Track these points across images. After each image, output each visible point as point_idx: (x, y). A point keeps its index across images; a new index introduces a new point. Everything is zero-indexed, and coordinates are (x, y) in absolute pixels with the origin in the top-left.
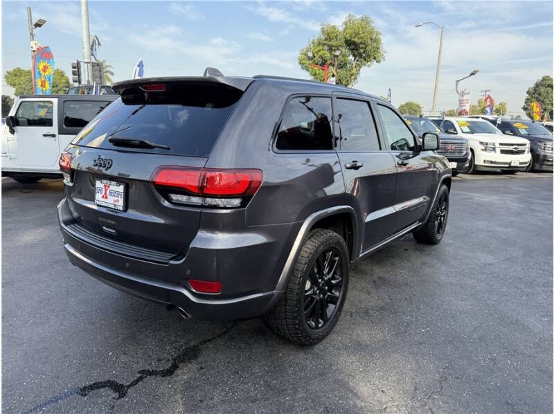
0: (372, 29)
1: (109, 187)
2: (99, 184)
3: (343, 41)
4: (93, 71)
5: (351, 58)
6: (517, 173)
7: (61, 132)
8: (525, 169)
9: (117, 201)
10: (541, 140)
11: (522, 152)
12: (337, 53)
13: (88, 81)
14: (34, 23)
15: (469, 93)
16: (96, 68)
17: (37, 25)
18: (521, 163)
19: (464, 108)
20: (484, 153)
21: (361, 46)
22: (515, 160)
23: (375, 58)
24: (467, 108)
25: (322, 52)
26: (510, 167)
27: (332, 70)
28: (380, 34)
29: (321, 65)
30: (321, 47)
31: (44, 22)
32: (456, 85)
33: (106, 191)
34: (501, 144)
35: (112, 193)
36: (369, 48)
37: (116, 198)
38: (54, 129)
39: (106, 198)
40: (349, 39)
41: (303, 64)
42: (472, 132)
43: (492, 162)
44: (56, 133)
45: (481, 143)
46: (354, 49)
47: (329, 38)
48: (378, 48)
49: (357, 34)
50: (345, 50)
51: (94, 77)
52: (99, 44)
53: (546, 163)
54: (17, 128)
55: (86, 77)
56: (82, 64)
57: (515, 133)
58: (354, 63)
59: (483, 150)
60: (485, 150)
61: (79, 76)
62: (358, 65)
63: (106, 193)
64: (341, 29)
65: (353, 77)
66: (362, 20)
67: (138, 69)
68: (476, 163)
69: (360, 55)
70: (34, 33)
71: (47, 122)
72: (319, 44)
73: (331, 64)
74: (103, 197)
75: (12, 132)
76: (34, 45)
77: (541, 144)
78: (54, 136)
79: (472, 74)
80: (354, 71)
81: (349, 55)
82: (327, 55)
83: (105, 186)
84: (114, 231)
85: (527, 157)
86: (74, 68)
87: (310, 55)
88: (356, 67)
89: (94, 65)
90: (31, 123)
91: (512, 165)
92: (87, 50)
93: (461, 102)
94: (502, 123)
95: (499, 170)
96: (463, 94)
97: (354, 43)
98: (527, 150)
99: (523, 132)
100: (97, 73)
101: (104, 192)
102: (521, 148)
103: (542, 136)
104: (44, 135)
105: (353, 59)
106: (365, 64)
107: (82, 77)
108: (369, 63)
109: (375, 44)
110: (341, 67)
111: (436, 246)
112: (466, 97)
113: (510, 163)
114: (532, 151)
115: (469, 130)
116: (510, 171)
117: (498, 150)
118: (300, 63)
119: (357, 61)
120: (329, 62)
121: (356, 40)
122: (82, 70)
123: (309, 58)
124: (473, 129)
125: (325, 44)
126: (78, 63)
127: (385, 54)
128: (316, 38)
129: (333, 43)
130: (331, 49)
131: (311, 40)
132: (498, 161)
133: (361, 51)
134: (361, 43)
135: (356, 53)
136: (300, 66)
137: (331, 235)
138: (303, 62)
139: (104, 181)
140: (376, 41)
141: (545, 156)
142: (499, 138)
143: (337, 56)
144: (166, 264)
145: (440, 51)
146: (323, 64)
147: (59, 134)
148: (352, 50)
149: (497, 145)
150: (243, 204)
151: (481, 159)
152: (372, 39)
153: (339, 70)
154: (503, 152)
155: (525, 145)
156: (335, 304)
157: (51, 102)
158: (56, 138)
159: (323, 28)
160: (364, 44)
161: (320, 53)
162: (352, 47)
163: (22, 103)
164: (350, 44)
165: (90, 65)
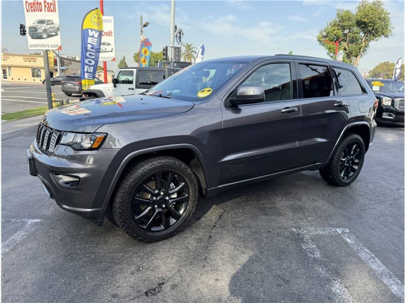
0: (382, 10)
3: (354, 21)
4: (175, 52)
5: (362, 34)
7: (137, 87)
12: (346, 31)
13: (172, 59)
14: (143, 25)
16: (177, 50)
17: (145, 26)
21: (370, 24)
23: (383, 34)
25: (336, 31)
27: (344, 44)
28: (389, 14)
30: (335, 28)
31: (148, 24)
36: (376, 26)
38: (133, 86)
40: (360, 20)
44: (134, 88)
46: (364, 27)
47: (343, 22)
48: (386, 26)
49: (366, 16)
50: (356, 29)
51: (175, 56)
54: (118, 85)
56: (169, 48)
58: (364, 38)
61: (166, 55)
64: (354, 12)
65: (362, 50)
66: (374, 4)
67: (201, 50)
69: (370, 32)
70: (143, 30)
71: (130, 82)
72: (335, 25)
75: (115, 86)
76: (142, 38)
78: (133, 89)
80: (363, 45)
81: (359, 33)
82: (340, 33)
86: (164, 50)
87: (325, 34)
88: (365, 42)
89: (175, 48)
90: (124, 82)
97: (364, 23)
100: (177, 53)
104: (129, 89)
105: (364, 35)
106: (373, 39)
107: (168, 56)
108: (377, 38)
109: (383, 23)
110: (352, 41)
118: (319, 40)
119: (367, 36)
121: (366, 20)
122: (168, 52)
123: (326, 37)
125: (339, 25)
126: (167, 47)
127: (392, 30)
128: (332, 21)
129: (346, 24)
130: (343, 29)
131: (329, 22)
133: (370, 28)
134: (370, 22)
135: (366, 30)
136: (318, 43)
138: (320, 40)
140: (385, 19)
143: (346, 34)
146: (337, 40)
148: (362, 28)
152: (380, 18)
153: (350, 45)
157: (133, 71)
158: (135, 90)
159: (338, 13)
160: (373, 23)
161: (334, 32)
162: (363, 26)
163: (120, 72)
164: (360, 24)
165: (173, 49)
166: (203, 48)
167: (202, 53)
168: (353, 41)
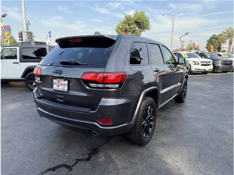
0: (146, 16)
1: (60, 82)
2: (55, 81)
3: (134, 21)
4: (28, 35)
5: (137, 28)
6: (208, 73)
8: (211, 72)
9: (64, 88)
10: (216, 60)
11: (210, 65)
12: (132, 26)
13: (26, 40)
15: (185, 42)
16: (30, 34)
17: (3, 16)
18: (209, 69)
19: (184, 48)
20: (195, 66)
21: (141, 23)
22: (207, 68)
23: (147, 28)
24: (185, 48)
25: (125, 26)
26: (205, 71)
27: (130, 33)
28: (149, 18)
29: (125, 31)
30: (125, 24)
31: (7, 15)
32: (180, 39)
33: (59, 84)
34: (201, 62)
35: (61, 85)
36: (145, 24)
37: (64, 87)
38: (18, 60)
39: (59, 86)
40: (136, 20)
41: (117, 31)
42: (189, 57)
43: (198, 69)
44: (19, 62)
45: (193, 62)
47: (128, 20)
48: (148, 24)
49: (139, 18)
50: (135, 25)
51: (28, 38)
52: (30, 24)
53: (219, 69)
55: (25, 38)
56: (23, 32)
57: (206, 57)
58: (139, 30)
59: (194, 64)
60: (195, 64)
61: (22, 38)
62: (140, 31)
63: (58, 85)
64: (133, 16)
66: (141, 13)
67: (49, 34)
68: (192, 70)
69: (141, 27)
70: (2, 19)
71: (15, 57)
72: (124, 23)
73: (129, 31)
74: (57, 86)
76: (2, 25)
77: (216, 61)
79: (186, 34)
80: (139, 34)
81: (136, 27)
82: (127, 27)
83: (58, 82)
84: (63, 101)
85: (211, 67)
86: (19, 34)
87: (121, 27)
88: (139, 32)
89: (28, 33)
90: (7, 58)
91: (206, 70)
92: (25, 27)
93: (182, 46)
94: (200, 53)
95: (200, 73)
96: (183, 42)
97: (138, 22)
98: (211, 64)
99: (209, 57)
100: (30, 36)
101: (57, 84)
102: (209, 63)
103: (216, 58)
105: (138, 29)
106: (143, 31)
107: (23, 38)
108: (145, 30)
109: (147, 23)
111: (183, 104)
112: (184, 43)
113: (205, 70)
114: (213, 64)
115: (188, 57)
116: (205, 73)
117: (200, 64)
119: (140, 29)
120: (128, 30)
121: (139, 21)
122: (23, 35)
123: (120, 29)
124: (190, 56)
125: (126, 23)
126: (22, 32)
127: (151, 27)
128: (122, 20)
129: (130, 22)
130: (129, 25)
131: (121, 21)
132: (200, 69)
133: (142, 25)
134: (141, 22)
135: (139, 26)
137: (150, 99)
138: (118, 30)
139: (57, 80)
140: (147, 21)
141: (218, 66)
142: (200, 60)
143: (132, 28)
144: (89, 112)
145: (173, 25)
147: (20, 62)
148: (137, 25)
149: (200, 62)
150: (120, 87)
151: (194, 68)
152: (145, 20)
153: (132, 34)
154: (202, 65)
155: (210, 62)
156: (152, 127)
157: (16, 49)
158: (19, 64)
159: (125, 16)
160: (143, 22)
161: (124, 27)
162: (138, 24)
163: (3, 49)
164: (137, 22)
165: (26, 33)
166: (50, 33)
167: (50, 37)
168: (134, 32)
